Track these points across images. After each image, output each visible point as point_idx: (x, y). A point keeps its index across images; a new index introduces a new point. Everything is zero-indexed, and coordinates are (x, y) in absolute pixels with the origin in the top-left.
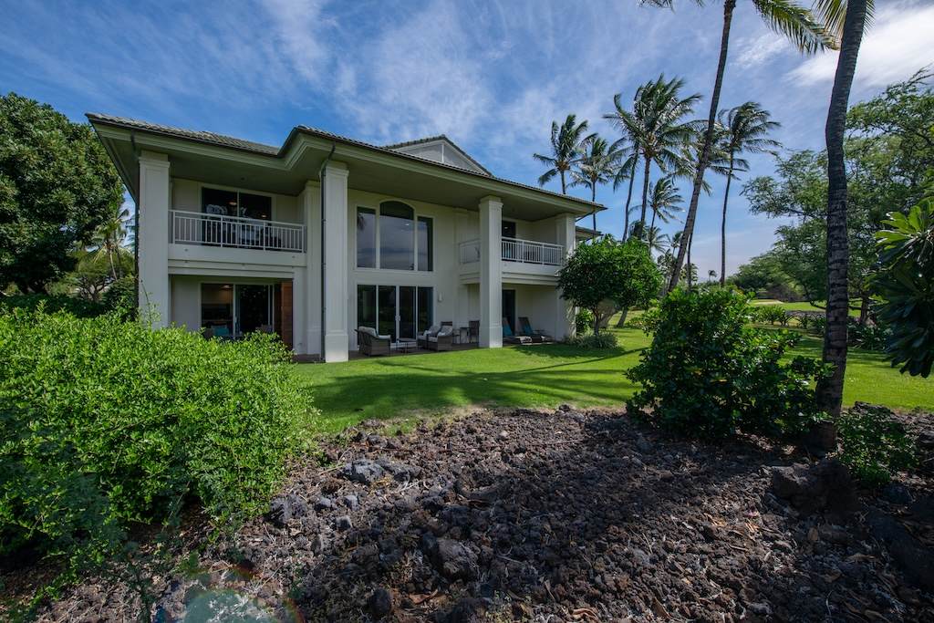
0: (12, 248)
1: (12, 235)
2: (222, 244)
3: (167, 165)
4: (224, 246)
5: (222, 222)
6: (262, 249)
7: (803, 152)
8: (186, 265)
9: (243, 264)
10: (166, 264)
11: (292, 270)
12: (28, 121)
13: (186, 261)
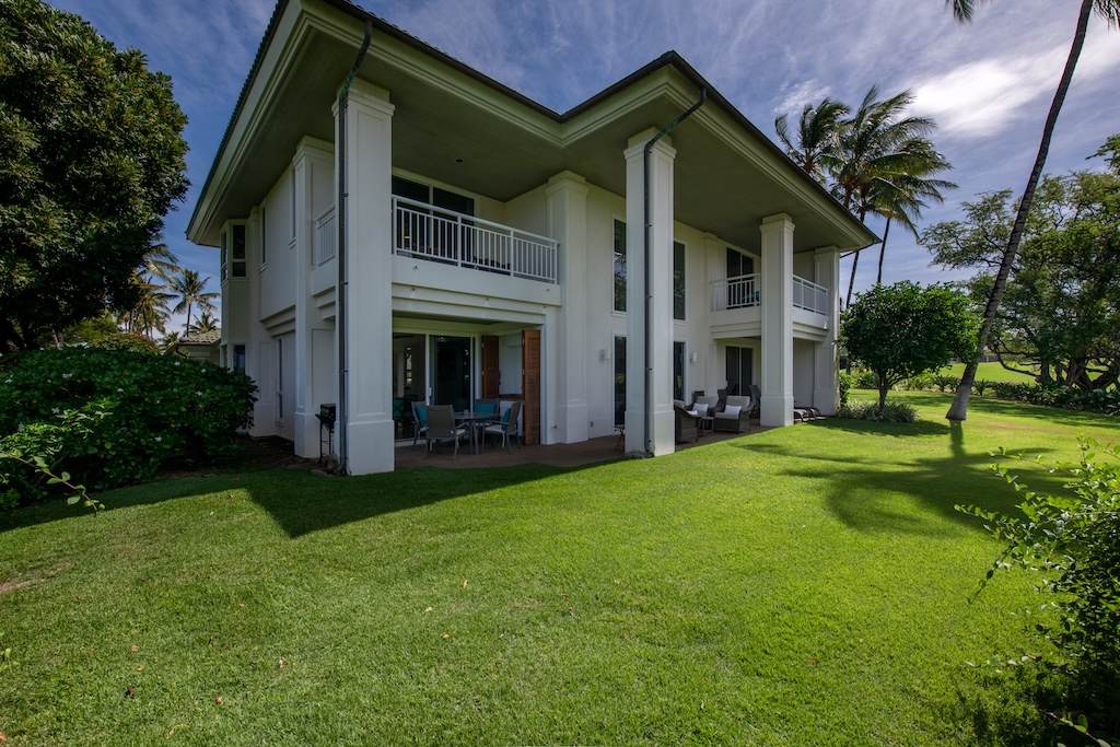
0: (29, 253)
1: (30, 229)
2: (459, 261)
3: (390, 109)
4: (463, 265)
5: (459, 223)
6: (508, 274)
7: (1001, 193)
8: (413, 295)
9: (487, 298)
10: (388, 292)
11: (544, 311)
12: (30, 17)
13: (413, 288)
